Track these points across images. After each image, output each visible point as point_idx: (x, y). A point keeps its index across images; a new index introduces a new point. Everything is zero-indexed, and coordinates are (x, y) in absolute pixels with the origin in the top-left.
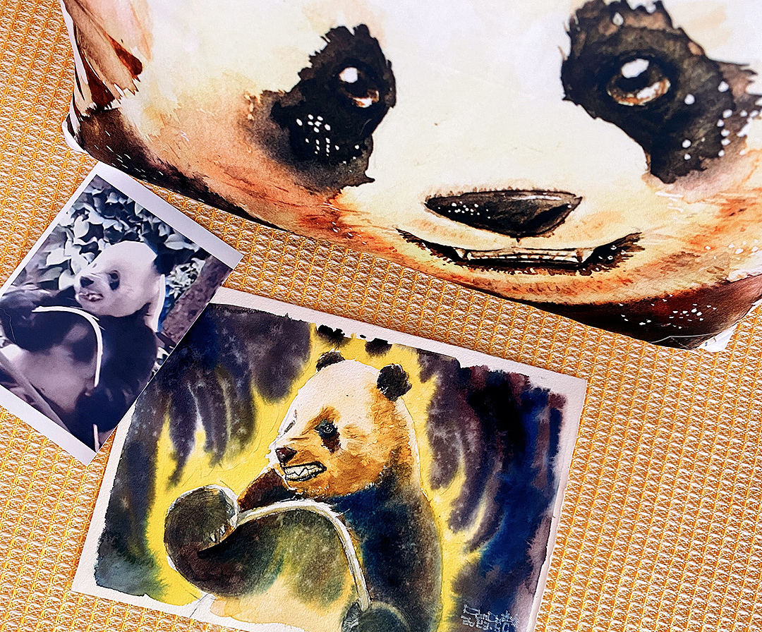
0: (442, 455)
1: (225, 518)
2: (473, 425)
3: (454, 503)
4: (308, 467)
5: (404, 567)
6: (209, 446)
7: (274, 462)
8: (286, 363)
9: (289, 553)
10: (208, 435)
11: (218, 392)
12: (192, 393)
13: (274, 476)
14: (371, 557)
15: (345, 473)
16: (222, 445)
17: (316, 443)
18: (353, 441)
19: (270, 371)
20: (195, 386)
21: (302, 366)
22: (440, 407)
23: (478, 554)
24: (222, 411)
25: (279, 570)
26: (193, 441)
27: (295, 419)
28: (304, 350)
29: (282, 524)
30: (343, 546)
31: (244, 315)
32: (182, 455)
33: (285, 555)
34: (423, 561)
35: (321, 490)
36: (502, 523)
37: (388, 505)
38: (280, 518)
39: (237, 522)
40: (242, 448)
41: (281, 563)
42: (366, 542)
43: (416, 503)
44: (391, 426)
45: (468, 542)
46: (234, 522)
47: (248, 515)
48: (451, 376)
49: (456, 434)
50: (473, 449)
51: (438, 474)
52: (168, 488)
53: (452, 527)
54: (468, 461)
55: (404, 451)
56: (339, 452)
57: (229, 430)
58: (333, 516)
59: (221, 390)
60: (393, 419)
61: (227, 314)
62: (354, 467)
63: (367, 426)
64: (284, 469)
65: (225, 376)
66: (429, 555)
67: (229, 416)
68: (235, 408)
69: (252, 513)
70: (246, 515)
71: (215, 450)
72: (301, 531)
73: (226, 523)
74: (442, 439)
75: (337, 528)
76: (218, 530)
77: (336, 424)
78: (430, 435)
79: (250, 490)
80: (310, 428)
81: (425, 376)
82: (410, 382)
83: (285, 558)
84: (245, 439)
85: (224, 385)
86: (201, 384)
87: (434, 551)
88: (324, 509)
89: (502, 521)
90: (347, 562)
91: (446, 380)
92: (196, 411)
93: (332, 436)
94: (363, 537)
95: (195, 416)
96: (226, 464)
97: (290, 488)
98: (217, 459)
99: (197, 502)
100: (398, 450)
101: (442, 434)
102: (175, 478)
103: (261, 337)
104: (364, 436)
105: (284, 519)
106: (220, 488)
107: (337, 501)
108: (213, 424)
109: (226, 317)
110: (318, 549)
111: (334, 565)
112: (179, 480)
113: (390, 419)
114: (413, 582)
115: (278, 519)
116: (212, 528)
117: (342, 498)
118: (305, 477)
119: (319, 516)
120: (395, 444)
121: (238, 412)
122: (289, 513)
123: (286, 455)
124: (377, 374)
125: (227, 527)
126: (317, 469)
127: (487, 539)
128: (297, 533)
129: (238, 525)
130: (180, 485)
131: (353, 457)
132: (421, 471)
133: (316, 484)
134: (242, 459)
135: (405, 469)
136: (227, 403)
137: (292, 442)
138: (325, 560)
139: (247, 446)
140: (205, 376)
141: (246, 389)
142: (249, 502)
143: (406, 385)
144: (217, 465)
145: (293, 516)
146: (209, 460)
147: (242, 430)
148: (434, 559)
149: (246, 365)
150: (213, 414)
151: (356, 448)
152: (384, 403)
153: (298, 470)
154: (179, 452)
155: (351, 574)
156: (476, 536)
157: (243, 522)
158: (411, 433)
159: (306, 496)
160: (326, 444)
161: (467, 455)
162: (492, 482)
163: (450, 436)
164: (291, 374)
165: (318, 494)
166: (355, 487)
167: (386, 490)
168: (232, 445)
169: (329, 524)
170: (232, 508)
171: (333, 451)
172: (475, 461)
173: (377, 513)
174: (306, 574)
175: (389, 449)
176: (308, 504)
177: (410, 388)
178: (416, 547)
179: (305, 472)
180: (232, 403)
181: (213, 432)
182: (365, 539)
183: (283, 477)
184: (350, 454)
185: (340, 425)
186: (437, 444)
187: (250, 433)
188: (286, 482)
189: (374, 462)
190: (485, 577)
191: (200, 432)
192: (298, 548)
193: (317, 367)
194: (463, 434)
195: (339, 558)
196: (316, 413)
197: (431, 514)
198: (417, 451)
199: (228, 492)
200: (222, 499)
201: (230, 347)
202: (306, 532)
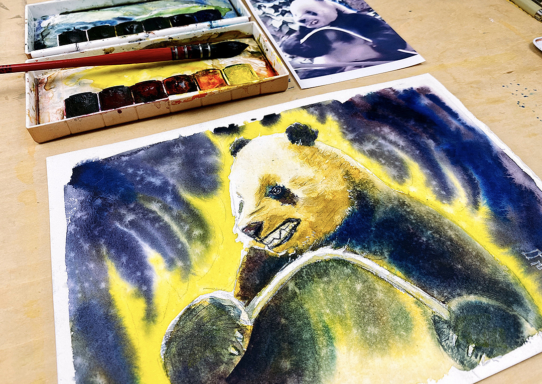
0: (384, 159)
1: (234, 324)
2: (386, 130)
3: (428, 184)
4: (283, 227)
5: (443, 254)
6: (171, 263)
7: (248, 242)
8: (203, 165)
9: (328, 315)
10: (164, 254)
11: (151, 215)
12: (125, 229)
13: (257, 253)
14: (407, 266)
15: (319, 213)
16: (183, 255)
17: (274, 206)
18: (305, 188)
19: (191, 176)
20: (125, 222)
21: (219, 160)
22: (352, 132)
23: (484, 208)
24: (166, 229)
25: (331, 339)
26: (150, 268)
27: (242, 199)
28: (211, 149)
29: (297, 291)
30: (372, 273)
31: (141, 153)
32: (145, 288)
33: (325, 318)
34: (451, 240)
35: (311, 238)
36: (475, 176)
37: (379, 215)
38: (291, 286)
39: (250, 318)
40: (207, 247)
41: (327, 330)
42: (390, 256)
43: (399, 201)
44: (327, 162)
45: (468, 204)
46: (247, 320)
47: (257, 303)
48: (341, 111)
49: (380, 141)
50: (401, 143)
51: (395, 173)
52: (148, 331)
53: (444, 202)
54: (407, 152)
55: (352, 171)
56: (300, 202)
57: (183, 239)
59: (154, 212)
60: (324, 157)
61: (124, 159)
62: (323, 204)
63: (307, 172)
64: (261, 241)
65: (150, 200)
66: (450, 233)
67: (175, 227)
68: (178, 219)
69: (259, 300)
70: (254, 304)
71: (180, 264)
72: (322, 285)
73: (238, 326)
74: (373, 150)
75: (353, 261)
76: (234, 339)
77: (281, 184)
78: (363, 152)
79: (241, 278)
80: (261, 198)
81: (322, 118)
82: (314, 129)
83: (327, 321)
84: (204, 238)
85: (154, 207)
86: (130, 217)
87: (451, 227)
88: (327, 252)
89: (474, 174)
90: (391, 285)
91: (340, 116)
92: (137, 242)
93: (284, 193)
94: (382, 254)
95: (139, 246)
96: (201, 270)
97: (280, 254)
98: (187, 270)
99: (190, 325)
100: (347, 173)
101: (369, 146)
102: (150, 316)
103: (167, 159)
104: (311, 180)
105: (296, 284)
106: (208, 296)
107: (332, 238)
108: (163, 243)
109: (126, 161)
110: (352, 292)
111: (380, 295)
112: (155, 316)
113: (322, 158)
114: (463, 263)
115: (290, 289)
116: (226, 341)
117: (335, 234)
118: (287, 237)
119: (327, 262)
120: (340, 173)
121: (183, 220)
122: (297, 277)
123: (255, 230)
124: (285, 136)
125: (242, 330)
126: (292, 225)
127: (478, 193)
129: (253, 320)
130: (159, 319)
131: (318, 197)
132: (379, 177)
133: (301, 237)
134: (214, 256)
135: (365, 183)
136: (167, 218)
137: (252, 217)
138: (368, 296)
139: (211, 242)
140: (133, 210)
141: (177, 198)
142: (248, 292)
143: (313, 132)
144: (190, 275)
145: (303, 277)
146: (178, 277)
147: (197, 232)
148: (457, 233)
149: (166, 183)
150: (158, 235)
151: (313, 191)
152: (307, 150)
153: (276, 235)
154: (140, 288)
155: (403, 293)
156: (468, 196)
157: (255, 314)
158: (348, 159)
159: (300, 252)
160: (284, 202)
161: (403, 149)
162: (438, 156)
163: (377, 145)
164: (212, 169)
165: (309, 244)
166: (338, 219)
167: (366, 205)
168: (195, 250)
170: (235, 307)
171: (294, 204)
172: (411, 150)
173: (376, 227)
174: (362, 323)
175: (340, 177)
176: (308, 257)
177: (317, 132)
178: (434, 233)
179: (284, 234)
180: (172, 216)
181: (168, 249)
182: (386, 254)
183: (266, 248)
184: (310, 198)
185: (284, 182)
186: (372, 154)
187: (206, 231)
188: (273, 252)
189: (336, 192)
190: (508, 220)
191: (153, 257)
192: (332, 303)
193: (232, 155)
194: (384, 138)
195: (379, 286)
196: (256, 185)
197: (418, 202)
198: (362, 166)
199: (219, 295)
200: (219, 307)
201: (142, 179)
202: (328, 283)
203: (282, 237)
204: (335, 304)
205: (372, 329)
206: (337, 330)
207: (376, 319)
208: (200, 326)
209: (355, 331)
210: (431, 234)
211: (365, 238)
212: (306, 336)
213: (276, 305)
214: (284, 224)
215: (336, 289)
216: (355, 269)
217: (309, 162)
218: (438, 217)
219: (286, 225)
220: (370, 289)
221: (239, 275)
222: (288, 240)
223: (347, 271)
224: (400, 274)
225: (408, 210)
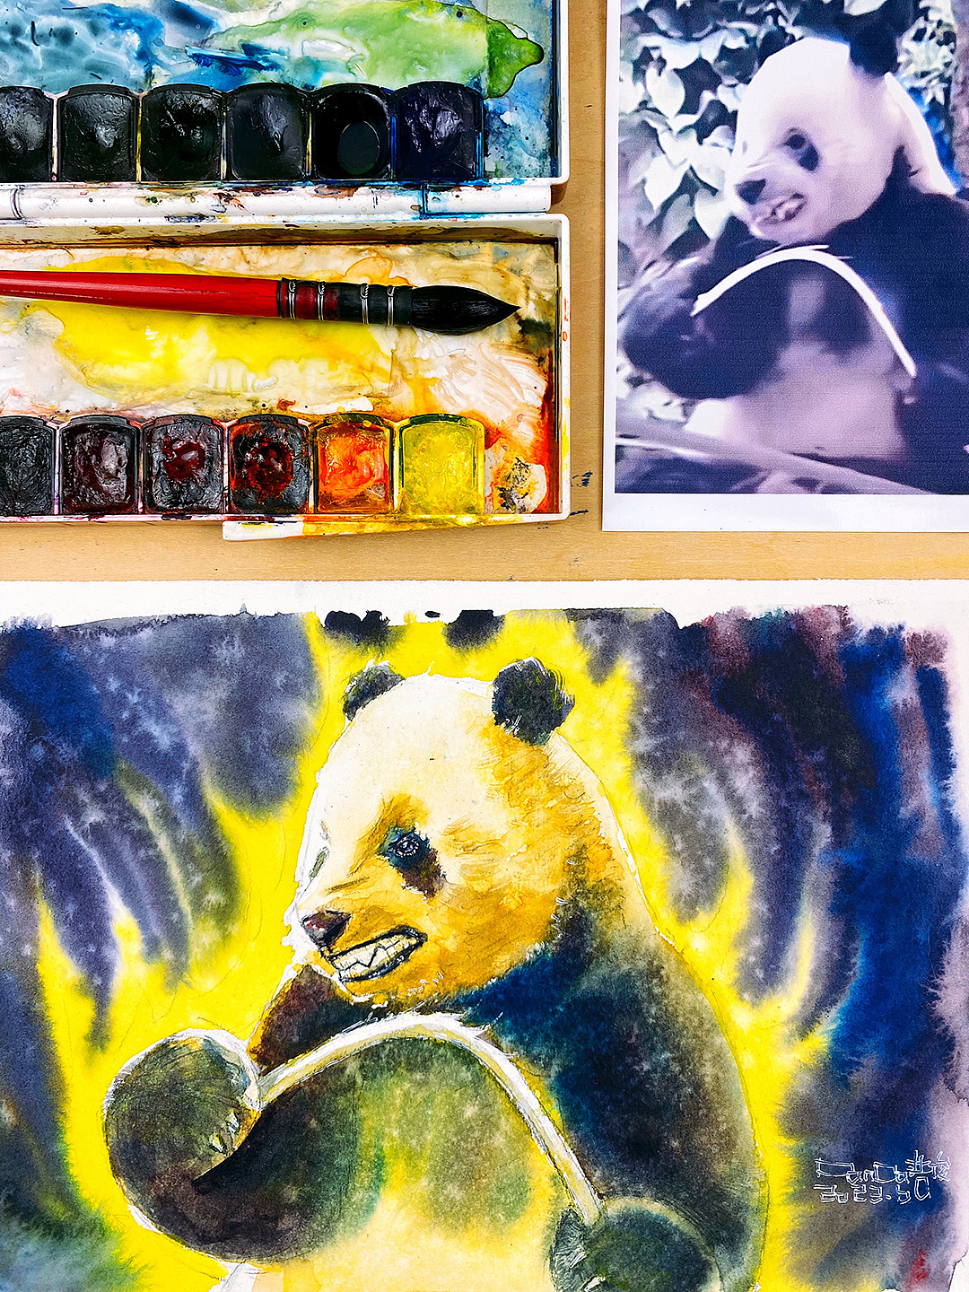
0: (685, 840)
1: (231, 1098)
2: (742, 753)
3: (742, 939)
4: (384, 942)
5: (658, 1111)
6: (152, 947)
7: (304, 950)
8: (272, 721)
9: (393, 1139)
10: (144, 925)
11: (136, 826)
12: (82, 842)
13: (313, 982)
14: (578, 1105)
15: (472, 935)
16: (178, 938)
17: (388, 883)
18: (471, 859)
19: (238, 747)
20: (84, 822)
21: (310, 718)
22: (655, 730)
23: (820, 1040)
24: (155, 866)
25: (379, 1180)
26: (114, 945)
27: (326, 843)
28: (303, 681)
29: (359, 1080)
30: (508, 1095)
31: (146, 634)
32: (98, 981)
33: (386, 1144)
34: (698, 1086)
35: (428, 986)
36: (858, 961)
37: (589, 983)
38: (352, 1067)
39: (261, 1098)
40: (226, 936)
41: (379, 1164)
42: (560, 1076)
43: (651, 963)
44: (550, 804)
45: (792, 1019)
46: (255, 1099)
47: (280, 1077)
48: (661, 654)
49: (706, 784)
50: (754, 808)
51: (686, 883)
52: (89, 1062)
53: (746, 996)
54: (751, 838)
55: (595, 852)
56: (445, 894)
57: (185, 904)
58: (471, 1037)
59: (141, 819)
60: (551, 787)
61: (107, 642)
62: (488, 917)
63: (494, 818)
64: (331, 959)
65: (140, 786)
66: (708, 1071)
67: (175, 872)
68: (185, 852)
69: (286, 1073)
70: (275, 1078)
71: (167, 954)
72: (407, 1085)
73: (237, 1106)
74: (674, 805)
75: (485, 1060)
76: (223, 1125)
77: (423, 831)
78: (647, 800)
79: (269, 1022)
80: (366, 855)
81: (601, 666)
82: (567, 691)
83: (387, 1150)
84: (224, 915)
85: (145, 805)
86: (94, 816)
87: (718, 1058)
88: (446, 1026)
89: (860, 954)
90: (528, 1129)
91: (652, 667)
92: (100, 879)
93: (421, 859)
94: (547, 1066)
95: (101, 891)
96: (202, 981)
97: (357, 1000)
98: (178, 970)
99: (159, 1075)
100: (580, 855)
101: (673, 790)
102: (98, 1036)
103: (198, 676)
104: (493, 843)
105: (362, 1067)
106: (202, 1034)
107: (469, 1001)
108: (147, 899)
109: (108, 651)
110: (454, 1115)
111: (499, 1140)
112: (107, 1038)
113: (544, 788)
114: (686, 1139)
115: (347, 1072)
116: (209, 1124)
117: (479, 994)
118: (383, 967)
119: (437, 1044)
120: (566, 844)
121: (193, 859)
122: (370, 1055)
123: (329, 929)
124: (487, 692)
125: (241, 1113)
126: (405, 942)
127: (834, 1002)
128: (398, 1089)
129: (264, 1104)
130: (112, 1046)
131: (486, 895)
132: (645, 887)
133: (412, 977)
134: (231, 960)
135: (605, 893)
136: (163, 843)
137: (334, 895)
138: (477, 1134)
139: (235, 929)
140: (100, 798)
141: (194, 799)
142: (272, 1052)
143: (560, 701)
144: (181, 984)
145: (380, 1058)
146: (159, 981)
147: (214, 897)
148: (720, 1075)
149: (180, 749)
150: (139, 877)
151: (483, 873)
152: (521, 753)
153: (364, 954)
154: (90, 976)
155: (542, 1152)
156: (806, 1002)
157: (272, 1096)
158: (602, 809)
159: (396, 1008)
160: (411, 882)
161: (746, 825)
162: (817, 877)
163: (694, 791)
164: (287, 742)
165: (421, 996)
166: (503, 963)
168: (202, 934)
169: (464, 1056)
170: (241, 1070)
171: (431, 893)
172: (765, 835)
173: (568, 1006)
174: (442, 1174)
175: (559, 858)
176: (405, 1024)
177: (571, 705)
178: (674, 1059)
179: (382, 957)
180: (175, 841)
181: (152, 916)
182: (555, 1069)
183: (335, 978)
184: (470, 890)
185: (432, 831)
186: (668, 817)
187: (233, 900)
188: (344, 989)
189: (531, 894)
190: (847, 1086)
191: (122, 921)
192: (410, 1123)
193: (345, 711)
194: (722, 778)
195: (507, 1124)
196: (369, 815)
197: (691, 981)
198: (624, 845)
199: (222, 1040)
200: (216, 1062)
201: (134, 720)
202: (421, 1084)
203: (373, 964)
204: (414, 1125)
205: (453, 1191)
206: (396, 1170)
207: (470, 1178)
208: (175, 1084)
209: (424, 1182)
210: (667, 1060)
211: (533, 1022)
212: (341, 1161)
213: (312, 1091)
214: (389, 935)
215: (428, 1101)
216: (482, 1075)
217: (511, 789)
218: (708, 1026)
219: (394, 939)
220: (488, 1123)
221: (267, 1014)
222: (383, 975)
223: (466, 1075)
224: (556, 1115)
225: (657, 991)
